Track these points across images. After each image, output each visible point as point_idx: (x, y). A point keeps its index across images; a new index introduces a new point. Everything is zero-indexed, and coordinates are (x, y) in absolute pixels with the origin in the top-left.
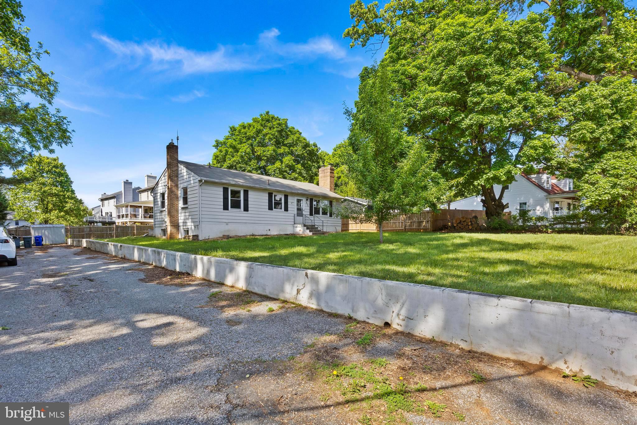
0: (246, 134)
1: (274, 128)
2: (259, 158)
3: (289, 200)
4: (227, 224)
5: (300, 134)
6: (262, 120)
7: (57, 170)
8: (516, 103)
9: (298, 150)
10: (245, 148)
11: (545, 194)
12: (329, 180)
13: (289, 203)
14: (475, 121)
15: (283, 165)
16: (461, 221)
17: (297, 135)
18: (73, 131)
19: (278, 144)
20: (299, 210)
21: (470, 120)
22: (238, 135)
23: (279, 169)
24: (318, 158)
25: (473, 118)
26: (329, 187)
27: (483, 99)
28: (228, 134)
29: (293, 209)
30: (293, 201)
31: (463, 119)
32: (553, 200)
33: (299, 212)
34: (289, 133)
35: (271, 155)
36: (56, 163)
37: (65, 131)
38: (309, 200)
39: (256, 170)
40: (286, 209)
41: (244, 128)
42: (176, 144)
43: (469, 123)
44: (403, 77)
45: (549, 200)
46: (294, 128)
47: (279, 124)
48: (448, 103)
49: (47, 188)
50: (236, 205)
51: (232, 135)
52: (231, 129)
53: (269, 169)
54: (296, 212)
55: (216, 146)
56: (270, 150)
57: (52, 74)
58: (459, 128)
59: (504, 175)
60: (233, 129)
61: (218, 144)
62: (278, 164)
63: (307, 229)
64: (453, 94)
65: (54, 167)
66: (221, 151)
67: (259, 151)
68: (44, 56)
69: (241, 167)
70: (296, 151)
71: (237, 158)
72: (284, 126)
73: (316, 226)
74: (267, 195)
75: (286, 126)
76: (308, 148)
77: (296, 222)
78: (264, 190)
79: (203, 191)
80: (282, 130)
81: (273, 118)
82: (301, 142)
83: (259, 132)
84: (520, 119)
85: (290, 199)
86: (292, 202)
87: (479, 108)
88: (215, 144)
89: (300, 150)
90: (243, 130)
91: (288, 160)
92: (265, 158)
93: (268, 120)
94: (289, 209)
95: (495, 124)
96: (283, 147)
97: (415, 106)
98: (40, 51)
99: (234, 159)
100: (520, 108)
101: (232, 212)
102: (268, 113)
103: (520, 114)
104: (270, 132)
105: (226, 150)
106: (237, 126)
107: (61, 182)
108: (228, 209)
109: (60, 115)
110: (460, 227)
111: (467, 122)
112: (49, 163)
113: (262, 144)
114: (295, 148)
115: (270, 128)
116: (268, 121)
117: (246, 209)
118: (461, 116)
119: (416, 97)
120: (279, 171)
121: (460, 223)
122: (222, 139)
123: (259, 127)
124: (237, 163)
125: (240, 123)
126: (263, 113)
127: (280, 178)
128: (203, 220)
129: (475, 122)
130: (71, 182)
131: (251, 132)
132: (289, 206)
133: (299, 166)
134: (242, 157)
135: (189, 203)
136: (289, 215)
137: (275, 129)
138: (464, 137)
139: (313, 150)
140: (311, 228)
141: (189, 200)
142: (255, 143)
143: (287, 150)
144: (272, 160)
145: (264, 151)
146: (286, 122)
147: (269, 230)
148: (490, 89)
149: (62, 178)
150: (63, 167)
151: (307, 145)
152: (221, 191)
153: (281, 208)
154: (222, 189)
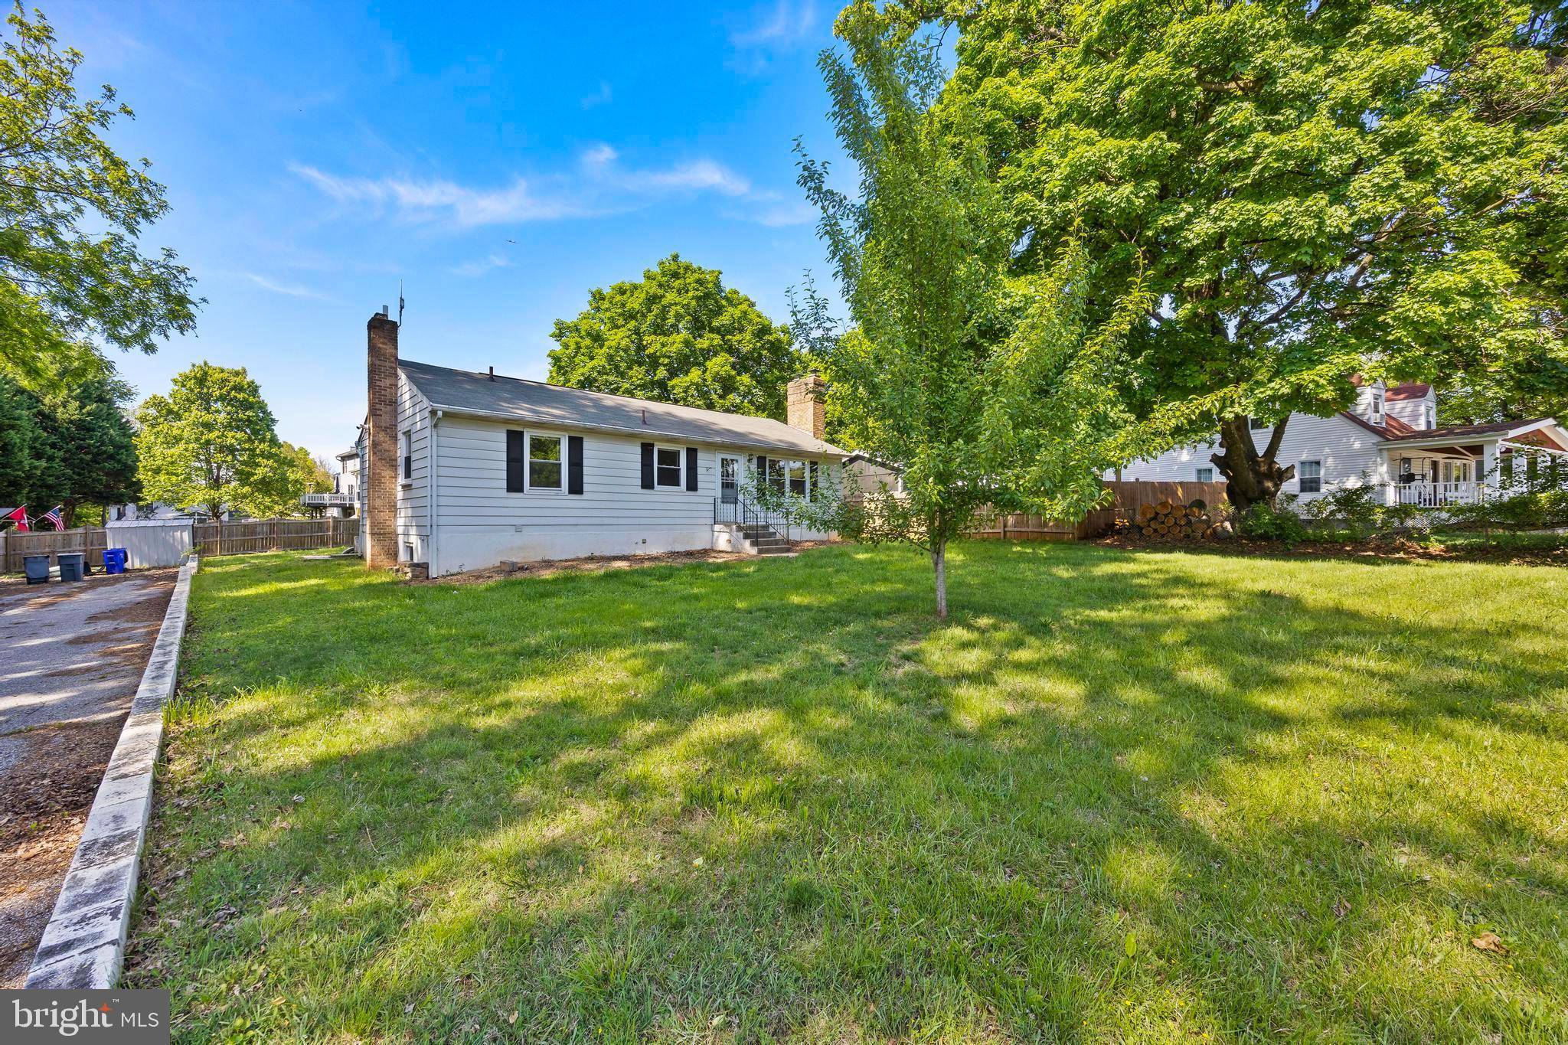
0: (623, 305)
1: (687, 291)
2: (654, 362)
3: (699, 462)
4: (518, 529)
5: (752, 305)
6: (664, 274)
7: (241, 396)
8: (1375, 153)
9: (745, 342)
10: (618, 338)
11: (1376, 439)
12: (811, 411)
13: (700, 470)
14: (1234, 219)
15: (708, 376)
16: (1157, 514)
17: (744, 307)
18: (204, 300)
19: (698, 327)
20: (728, 485)
21: (1215, 220)
22: (607, 310)
23: (697, 384)
24: (792, 361)
25: (1223, 212)
26: (811, 426)
27: (1258, 149)
28: (586, 308)
29: (711, 486)
30: (709, 464)
31: (1189, 219)
32: (1397, 455)
33: (729, 491)
34: (724, 303)
35: (679, 352)
36: (238, 380)
37: (182, 300)
38: (755, 461)
39: (643, 387)
40: (692, 486)
41: (622, 292)
42: (393, 316)
43: (1211, 232)
44: (998, 114)
45: (1385, 454)
46: (736, 292)
47: (699, 282)
48: (1137, 172)
49: (212, 436)
50: (546, 477)
51: (598, 309)
52: (594, 296)
53: (673, 387)
54: (719, 493)
55: (559, 335)
56: (676, 342)
57: (146, 163)
58: (1175, 249)
59: (1330, 382)
60: (598, 297)
61: (561, 331)
62: (695, 374)
63: (746, 537)
64: (1159, 143)
65: (234, 388)
66: (566, 346)
67: (654, 344)
68: (119, 121)
69: (608, 383)
70: (740, 342)
71: (600, 361)
72: (710, 285)
73: (771, 530)
74: (639, 450)
75: (717, 285)
76: (767, 337)
77: (718, 519)
78: (630, 437)
79: (444, 441)
80: (707, 296)
81: (687, 268)
82: (750, 322)
83: (652, 300)
84: (1392, 201)
85: (703, 460)
86: (709, 467)
87: (1247, 177)
88: (553, 329)
89: (749, 342)
90: (618, 298)
91: (719, 364)
92: (666, 361)
93: (675, 272)
94: (700, 485)
95: (1302, 228)
96: (707, 335)
97: (1035, 187)
98: (108, 107)
99: (594, 362)
100: (1393, 165)
101: (533, 497)
102: (675, 258)
103: (1395, 186)
104: (677, 300)
105: (577, 343)
106: (607, 291)
107: (248, 420)
108: (520, 489)
109: (172, 263)
110: (1156, 531)
111: (1203, 228)
112: (223, 381)
113: (659, 329)
114: (738, 337)
115: (679, 292)
116: (675, 275)
117: (576, 487)
118: (1182, 210)
119: (1042, 162)
120: (697, 389)
121: (1154, 518)
122: (571, 319)
123: (654, 289)
124: (599, 372)
125: (616, 282)
126: (666, 256)
127: (699, 407)
128: (443, 520)
129: (1234, 225)
130: (274, 421)
131: (635, 303)
132: (700, 478)
133: (745, 378)
134: (610, 358)
135: (414, 475)
136: (699, 500)
137: (690, 294)
138: (1192, 274)
139: (778, 340)
140: (756, 535)
141: (414, 466)
142: (644, 328)
143: (717, 340)
144: (682, 364)
145: (663, 345)
146: (717, 278)
147: (644, 542)
148: (1277, 117)
149: (250, 413)
150: (254, 389)
151: (764, 330)
152: (499, 441)
153: (677, 483)
154: (503, 437)
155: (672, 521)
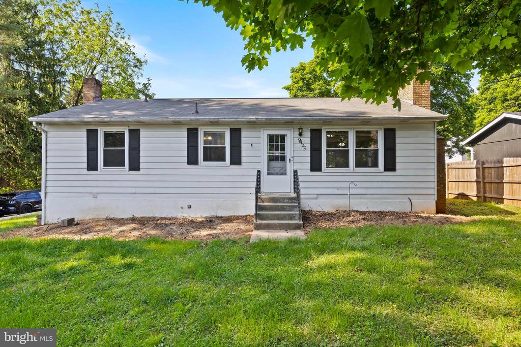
3: (243, 140)
4: (95, 195)
13: (244, 146)
20: (276, 159)
29: (255, 159)
30: (255, 141)
33: (277, 164)
38: (308, 134)
40: (237, 160)
50: (114, 160)
54: (265, 165)
74: (185, 134)
78: (177, 124)
85: (247, 137)
86: (254, 143)
94: (244, 160)
101: (105, 173)
108: (96, 169)
117: (135, 166)
128: (49, 190)
132: (244, 153)
136: (245, 172)
147: (190, 207)
152: (81, 136)
153: (223, 159)
154: (85, 134)
155: (216, 191)
